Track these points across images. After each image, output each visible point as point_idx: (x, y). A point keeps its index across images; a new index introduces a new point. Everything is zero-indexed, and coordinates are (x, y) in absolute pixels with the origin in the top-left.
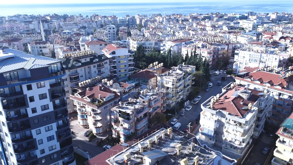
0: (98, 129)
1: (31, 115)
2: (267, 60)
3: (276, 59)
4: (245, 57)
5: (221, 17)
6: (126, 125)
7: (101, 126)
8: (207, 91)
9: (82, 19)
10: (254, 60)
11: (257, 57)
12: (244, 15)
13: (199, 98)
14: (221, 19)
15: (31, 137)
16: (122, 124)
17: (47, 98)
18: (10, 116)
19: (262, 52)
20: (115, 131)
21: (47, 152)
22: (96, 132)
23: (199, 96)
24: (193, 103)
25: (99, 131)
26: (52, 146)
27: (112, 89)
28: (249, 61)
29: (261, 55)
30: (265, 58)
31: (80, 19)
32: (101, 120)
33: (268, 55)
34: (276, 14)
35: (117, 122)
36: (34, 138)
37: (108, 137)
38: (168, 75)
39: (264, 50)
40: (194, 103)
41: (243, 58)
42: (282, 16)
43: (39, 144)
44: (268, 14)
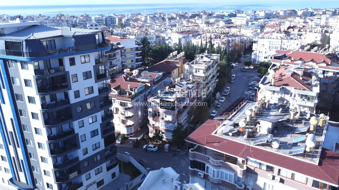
0: (130, 128)
1: (73, 100)
2: (288, 46)
3: (297, 44)
4: (264, 45)
5: (210, 15)
6: (169, 118)
7: (133, 125)
8: (232, 83)
9: (46, 19)
10: (275, 47)
11: (278, 44)
12: (232, 13)
13: (228, 89)
14: (210, 16)
15: (72, 131)
16: (163, 117)
17: (92, 78)
18: (46, 103)
19: (282, 38)
20: (153, 128)
21: (91, 153)
22: (127, 133)
23: (228, 88)
24: (224, 94)
25: (131, 130)
26: (96, 144)
27: (139, 79)
28: (269, 48)
29: (282, 42)
30: (286, 44)
31: (43, 18)
32: (133, 116)
33: (289, 40)
34: (264, 11)
35: (156, 115)
36: (76, 132)
37: (143, 137)
38: (196, 64)
39: (283, 36)
40: (226, 94)
41: (263, 46)
42: (270, 13)
43: (82, 142)
44: (255, 12)
